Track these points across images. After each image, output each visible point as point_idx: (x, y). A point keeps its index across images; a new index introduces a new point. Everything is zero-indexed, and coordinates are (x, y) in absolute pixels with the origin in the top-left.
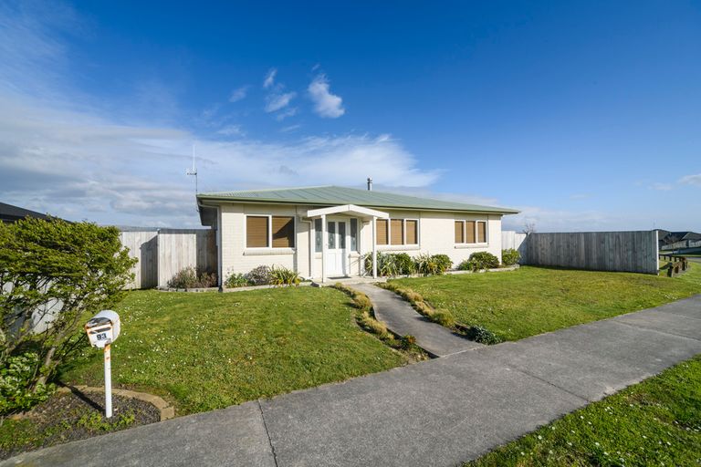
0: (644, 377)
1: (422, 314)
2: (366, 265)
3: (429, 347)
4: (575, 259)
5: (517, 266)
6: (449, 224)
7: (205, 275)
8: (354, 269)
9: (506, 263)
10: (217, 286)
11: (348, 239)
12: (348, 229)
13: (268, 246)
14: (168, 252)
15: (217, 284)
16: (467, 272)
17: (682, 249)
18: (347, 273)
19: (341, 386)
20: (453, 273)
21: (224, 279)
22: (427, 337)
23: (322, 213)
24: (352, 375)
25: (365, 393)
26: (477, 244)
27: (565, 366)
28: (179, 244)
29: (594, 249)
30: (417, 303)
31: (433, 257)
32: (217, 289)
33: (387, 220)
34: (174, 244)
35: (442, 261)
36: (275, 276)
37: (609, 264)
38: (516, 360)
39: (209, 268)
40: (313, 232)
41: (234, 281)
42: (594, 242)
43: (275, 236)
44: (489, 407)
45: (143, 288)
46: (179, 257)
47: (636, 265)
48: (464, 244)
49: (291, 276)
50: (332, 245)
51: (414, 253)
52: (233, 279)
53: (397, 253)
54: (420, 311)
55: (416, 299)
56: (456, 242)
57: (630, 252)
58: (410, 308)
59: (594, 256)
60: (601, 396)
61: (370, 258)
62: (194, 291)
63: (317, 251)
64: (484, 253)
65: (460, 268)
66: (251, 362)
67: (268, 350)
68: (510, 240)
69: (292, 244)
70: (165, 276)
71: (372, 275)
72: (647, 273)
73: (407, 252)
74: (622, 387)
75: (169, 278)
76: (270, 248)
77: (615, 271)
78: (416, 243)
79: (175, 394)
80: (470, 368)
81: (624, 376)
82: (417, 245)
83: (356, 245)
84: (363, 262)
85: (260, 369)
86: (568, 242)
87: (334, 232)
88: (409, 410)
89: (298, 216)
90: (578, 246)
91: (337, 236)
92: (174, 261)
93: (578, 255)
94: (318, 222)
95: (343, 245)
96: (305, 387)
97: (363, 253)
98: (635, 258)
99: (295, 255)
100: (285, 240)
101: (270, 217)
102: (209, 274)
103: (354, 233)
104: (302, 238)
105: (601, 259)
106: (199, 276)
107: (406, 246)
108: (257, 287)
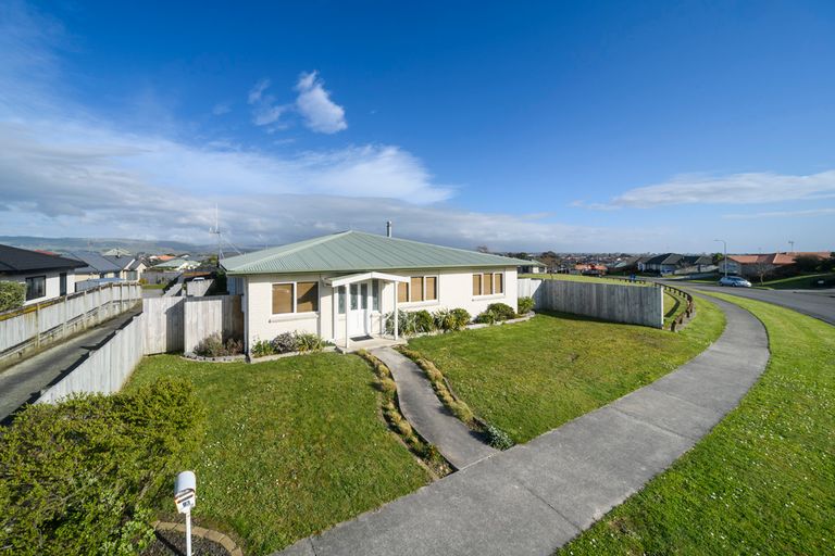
0: (628, 495)
1: (442, 401)
2: (388, 324)
3: (450, 454)
4: (587, 307)
5: (532, 314)
6: (467, 279)
7: (231, 341)
8: (375, 328)
9: (521, 312)
10: (243, 353)
11: (370, 299)
12: (370, 290)
13: (292, 311)
14: (194, 321)
15: (243, 351)
16: (485, 325)
17: (693, 274)
18: (369, 332)
19: (378, 515)
20: (471, 327)
21: (250, 347)
22: (447, 439)
23: (346, 281)
24: (385, 500)
25: (397, 525)
26: (495, 295)
27: (565, 481)
28: (205, 310)
29: (605, 299)
30: (437, 383)
31: (451, 312)
32: (244, 356)
33: (407, 284)
34: (200, 311)
35: (460, 315)
36: (300, 342)
37: (619, 316)
38: (524, 472)
39: (235, 334)
40: (337, 295)
41: (261, 349)
42: (605, 294)
43: (299, 301)
44: (499, 541)
45: (168, 352)
46: (206, 323)
47: (642, 318)
48: (482, 296)
49: (315, 342)
50: (354, 306)
51: (432, 308)
52: (259, 346)
53: (417, 310)
54: (440, 397)
55: (436, 378)
56: (474, 294)
57: (638, 306)
58: (431, 390)
59: (605, 307)
60: (590, 521)
61: (392, 317)
62: (221, 360)
63: (340, 312)
64: (502, 305)
65: (477, 321)
66: (296, 482)
67: (308, 464)
68: (526, 288)
69: (316, 308)
70: (191, 343)
71: (393, 334)
72: (652, 327)
73: (427, 309)
74: (608, 509)
75: (196, 344)
76: (295, 314)
77: (624, 323)
78: (435, 298)
79: (238, 530)
80: (485, 485)
81: (611, 494)
82: (436, 301)
83: (377, 305)
84: (384, 321)
85: (307, 494)
86: (581, 291)
87: (356, 294)
88: (435, 546)
89: (322, 282)
90: (590, 296)
91: (359, 297)
92: (201, 327)
93: (590, 303)
94: (342, 289)
95: (365, 306)
96: (347, 518)
97: (384, 313)
98: (641, 311)
99: (319, 319)
100: (309, 304)
101: (295, 284)
102: (236, 341)
103: (376, 293)
104: (325, 302)
105: (611, 310)
106: (225, 341)
107: (426, 302)
108: (283, 355)
